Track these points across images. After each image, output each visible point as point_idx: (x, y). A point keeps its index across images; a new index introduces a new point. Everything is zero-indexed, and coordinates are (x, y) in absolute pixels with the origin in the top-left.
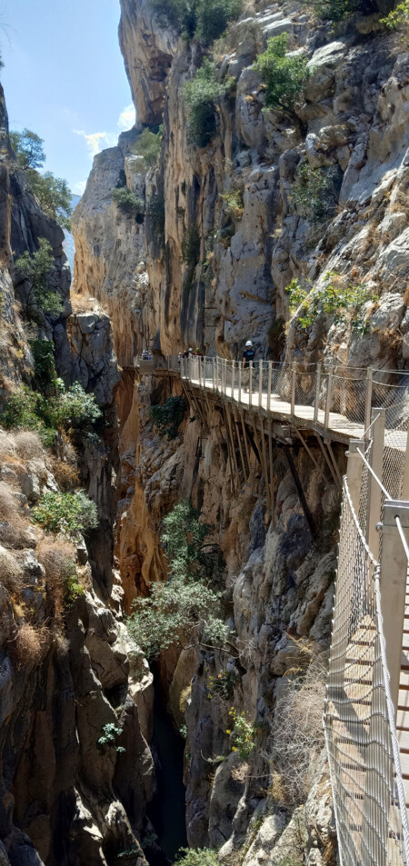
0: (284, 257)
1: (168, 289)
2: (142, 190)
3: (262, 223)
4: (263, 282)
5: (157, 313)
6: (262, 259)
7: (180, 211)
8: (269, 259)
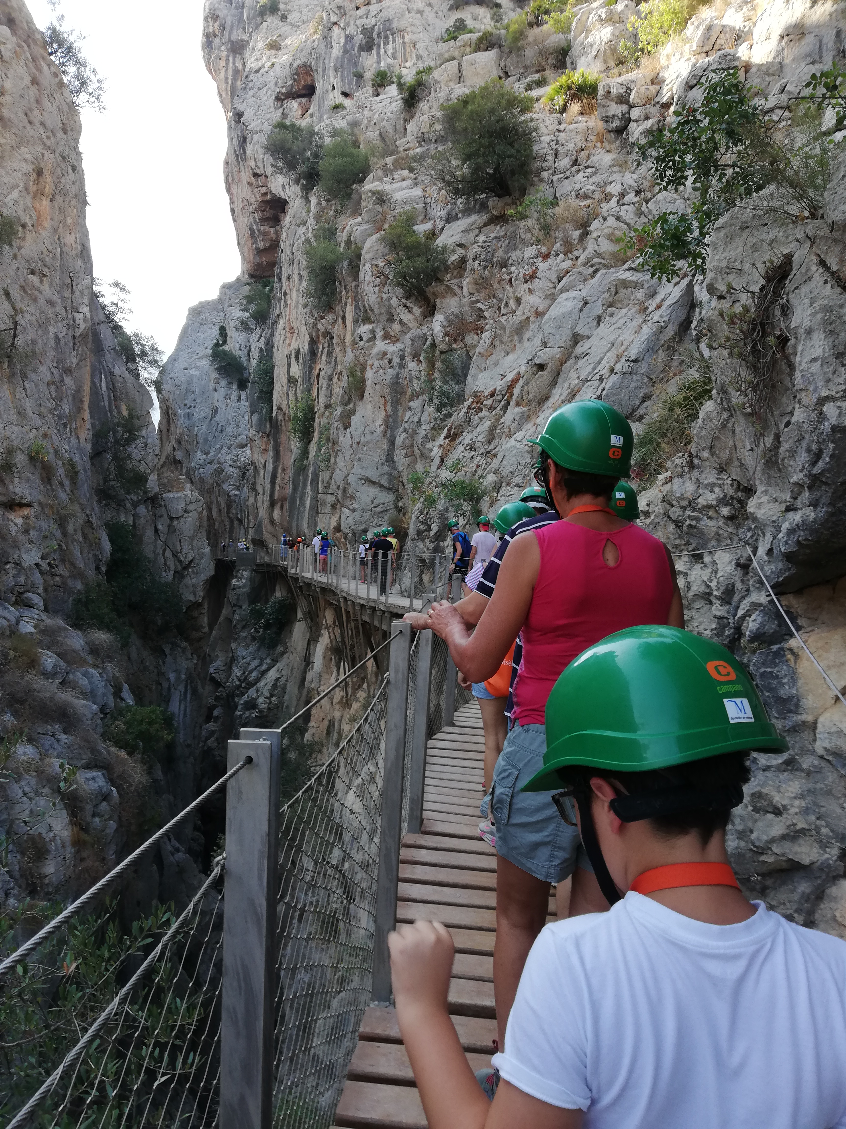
0: (408, 442)
1: (275, 469)
2: (246, 351)
3: (385, 404)
4: (386, 468)
5: (260, 496)
6: (385, 444)
7: (292, 381)
8: (392, 442)
